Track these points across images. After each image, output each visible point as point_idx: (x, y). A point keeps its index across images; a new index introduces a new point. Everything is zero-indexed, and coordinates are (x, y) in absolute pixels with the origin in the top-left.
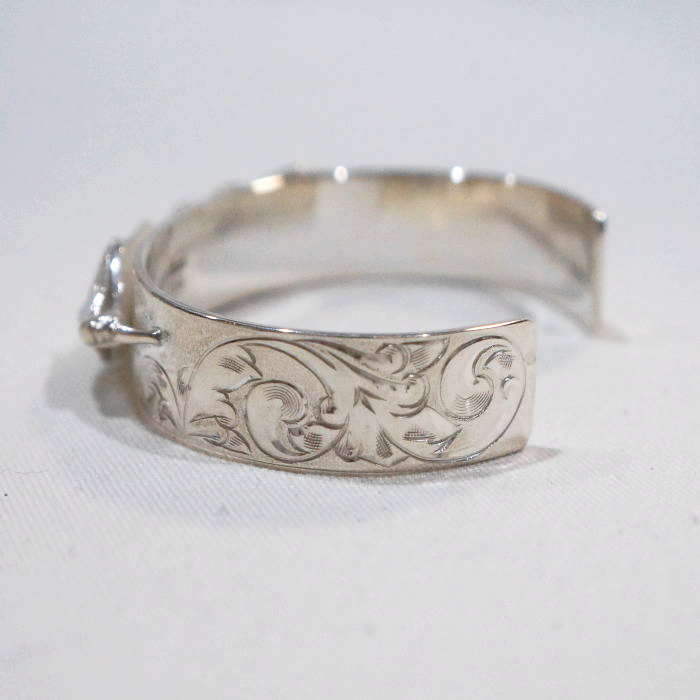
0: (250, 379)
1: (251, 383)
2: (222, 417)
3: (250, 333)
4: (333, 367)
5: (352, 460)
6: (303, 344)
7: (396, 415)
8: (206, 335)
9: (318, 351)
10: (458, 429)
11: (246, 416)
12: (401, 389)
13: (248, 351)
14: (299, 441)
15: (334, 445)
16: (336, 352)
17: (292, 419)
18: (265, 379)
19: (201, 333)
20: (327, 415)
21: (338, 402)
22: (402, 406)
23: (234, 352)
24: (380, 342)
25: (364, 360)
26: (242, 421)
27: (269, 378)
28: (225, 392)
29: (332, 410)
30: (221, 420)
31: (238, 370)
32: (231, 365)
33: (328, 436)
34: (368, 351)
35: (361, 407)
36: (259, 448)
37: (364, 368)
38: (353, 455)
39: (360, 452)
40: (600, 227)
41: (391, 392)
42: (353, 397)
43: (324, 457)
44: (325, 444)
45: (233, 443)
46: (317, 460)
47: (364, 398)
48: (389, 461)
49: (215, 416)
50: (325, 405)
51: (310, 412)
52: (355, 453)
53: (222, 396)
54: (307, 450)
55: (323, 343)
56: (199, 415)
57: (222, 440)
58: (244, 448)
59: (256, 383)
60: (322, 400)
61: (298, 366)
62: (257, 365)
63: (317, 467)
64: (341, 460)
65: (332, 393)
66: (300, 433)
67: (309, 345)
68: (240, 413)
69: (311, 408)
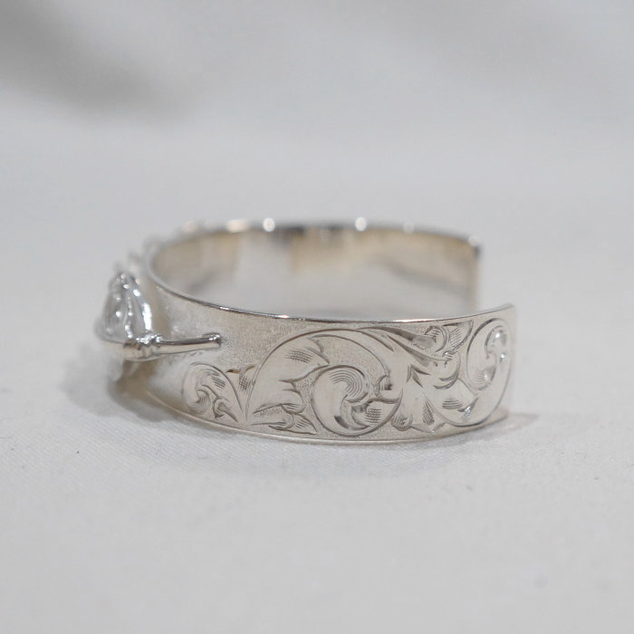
0: (317, 366)
1: (319, 371)
2: (288, 404)
3: (319, 326)
4: (392, 349)
5: (403, 429)
6: (366, 331)
7: (437, 387)
8: (274, 333)
9: (378, 336)
10: (476, 397)
11: (312, 400)
12: (441, 364)
13: (317, 343)
14: (362, 417)
15: (389, 418)
16: (394, 336)
17: (356, 397)
18: (332, 365)
19: (269, 331)
20: (385, 391)
21: (394, 379)
22: (442, 380)
23: (302, 344)
24: (428, 325)
25: (415, 341)
26: (308, 405)
27: (335, 365)
28: (292, 382)
29: (389, 387)
30: (287, 408)
31: (306, 360)
32: (299, 357)
33: (386, 410)
34: (419, 334)
35: (412, 381)
36: (324, 427)
37: (415, 348)
38: (405, 425)
39: (411, 422)
40: (476, 251)
41: (435, 367)
42: (406, 374)
43: (382, 429)
44: (382, 418)
45: (299, 426)
46: (376, 432)
47: (415, 374)
48: (431, 427)
49: (281, 405)
50: (384, 382)
51: (371, 391)
52: (407, 422)
53: (289, 386)
54: (367, 424)
55: (383, 329)
56: (263, 406)
57: (288, 424)
58: (310, 429)
59: (322, 370)
60: (381, 379)
61: (363, 351)
62: (324, 353)
63: (376, 438)
64: (396, 430)
65: (389, 372)
66: (361, 410)
67: (372, 332)
68: (307, 399)
69: (371, 386)
